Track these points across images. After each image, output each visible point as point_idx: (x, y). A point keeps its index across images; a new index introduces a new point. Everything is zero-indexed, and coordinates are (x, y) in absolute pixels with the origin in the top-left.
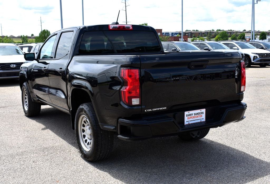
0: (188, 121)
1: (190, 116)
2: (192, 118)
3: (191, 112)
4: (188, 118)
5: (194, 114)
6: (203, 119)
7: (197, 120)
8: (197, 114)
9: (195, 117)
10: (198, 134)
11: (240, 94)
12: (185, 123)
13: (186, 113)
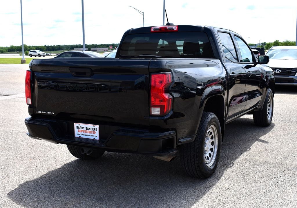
0: (79, 134)
1: (80, 129)
2: (83, 132)
3: (82, 125)
4: (79, 131)
5: (85, 128)
6: (97, 137)
7: (90, 136)
8: (90, 129)
9: (87, 132)
10: (88, 152)
11: (151, 118)
12: (76, 135)
13: (76, 125)
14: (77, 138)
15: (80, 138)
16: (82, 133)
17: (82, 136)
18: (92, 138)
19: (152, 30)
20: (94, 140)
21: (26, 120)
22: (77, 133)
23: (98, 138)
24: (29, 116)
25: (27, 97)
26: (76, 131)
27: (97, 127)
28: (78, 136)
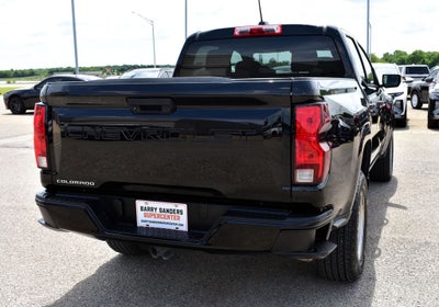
0: (146, 221)
1: (149, 212)
2: (154, 218)
3: (152, 204)
4: (145, 216)
5: (158, 210)
6: (182, 225)
7: (168, 223)
8: (168, 211)
9: (162, 216)
11: (294, 189)
12: (140, 224)
13: (140, 204)
14: (141, 228)
15: (147, 228)
16: (152, 219)
17: (152, 225)
18: (173, 227)
19: (237, 33)
20: (177, 232)
21: (37, 196)
22: (142, 219)
23: (185, 228)
24: (41, 190)
25: (38, 155)
26: (140, 215)
27: (183, 207)
28: (144, 225)
